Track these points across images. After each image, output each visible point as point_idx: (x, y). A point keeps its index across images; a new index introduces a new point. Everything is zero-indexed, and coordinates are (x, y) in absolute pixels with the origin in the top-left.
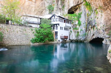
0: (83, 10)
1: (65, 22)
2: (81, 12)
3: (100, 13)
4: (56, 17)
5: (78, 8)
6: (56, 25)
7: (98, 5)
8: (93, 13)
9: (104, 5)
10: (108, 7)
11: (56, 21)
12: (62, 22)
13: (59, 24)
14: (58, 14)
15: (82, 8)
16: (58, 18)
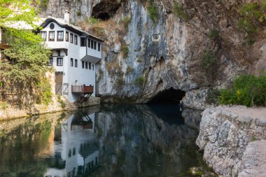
0: (134, 12)
1: (83, 44)
2: (129, 16)
3: (177, 25)
4: (57, 28)
5: (120, 5)
6: (58, 51)
7: (173, 4)
8: (160, 22)
9: (188, 5)
10: (196, 10)
11: (58, 40)
12: (76, 44)
13: (65, 51)
14: (62, 17)
15: (132, 7)
16: (64, 30)
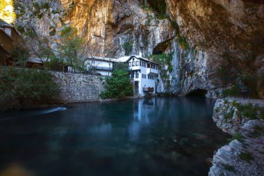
0: (175, 48)
2: (173, 51)
3: (201, 52)
4: (136, 60)
5: (168, 45)
6: (136, 71)
7: (198, 41)
8: (191, 52)
9: (207, 40)
10: (213, 42)
11: (136, 65)
12: (145, 67)
13: (140, 70)
14: (138, 54)
15: (174, 45)
16: (139, 60)
